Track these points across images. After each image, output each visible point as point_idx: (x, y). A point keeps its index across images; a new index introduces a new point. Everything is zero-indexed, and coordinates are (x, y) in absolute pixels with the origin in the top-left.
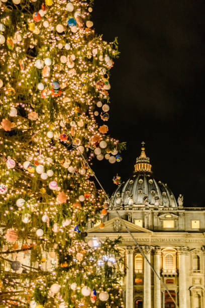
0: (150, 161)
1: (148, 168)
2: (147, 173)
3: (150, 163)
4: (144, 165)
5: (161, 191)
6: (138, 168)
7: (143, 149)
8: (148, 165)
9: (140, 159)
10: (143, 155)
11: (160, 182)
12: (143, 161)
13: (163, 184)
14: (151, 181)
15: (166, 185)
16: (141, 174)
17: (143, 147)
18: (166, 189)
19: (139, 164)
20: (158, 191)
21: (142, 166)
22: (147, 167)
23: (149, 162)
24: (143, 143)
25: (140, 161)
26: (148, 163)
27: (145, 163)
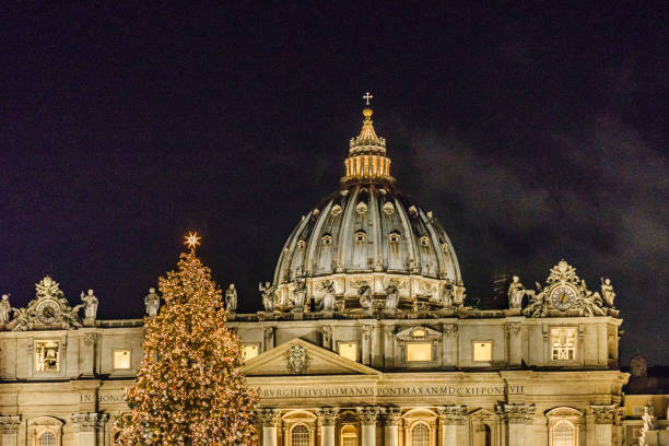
0: (387, 147)
1: (380, 168)
2: (380, 182)
3: (388, 154)
4: (371, 160)
5: (417, 234)
6: (355, 168)
7: (368, 113)
8: (382, 158)
9: (361, 144)
10: (368, 131)
11: (413, 208)
12: (367, 148)
13: (422, 214)
14: (389, 205)
15: (430, 214)
16: (363, 186)
17: (367, 107)
18: (429, 226)
19: (358, 158)
20: (408, 234)
21: (366, 163)
22: (378, 164)
23: (384, 150)
24: (368, 96)
25: (360, 148)
26: (382, 154)
27: (374, 153)
